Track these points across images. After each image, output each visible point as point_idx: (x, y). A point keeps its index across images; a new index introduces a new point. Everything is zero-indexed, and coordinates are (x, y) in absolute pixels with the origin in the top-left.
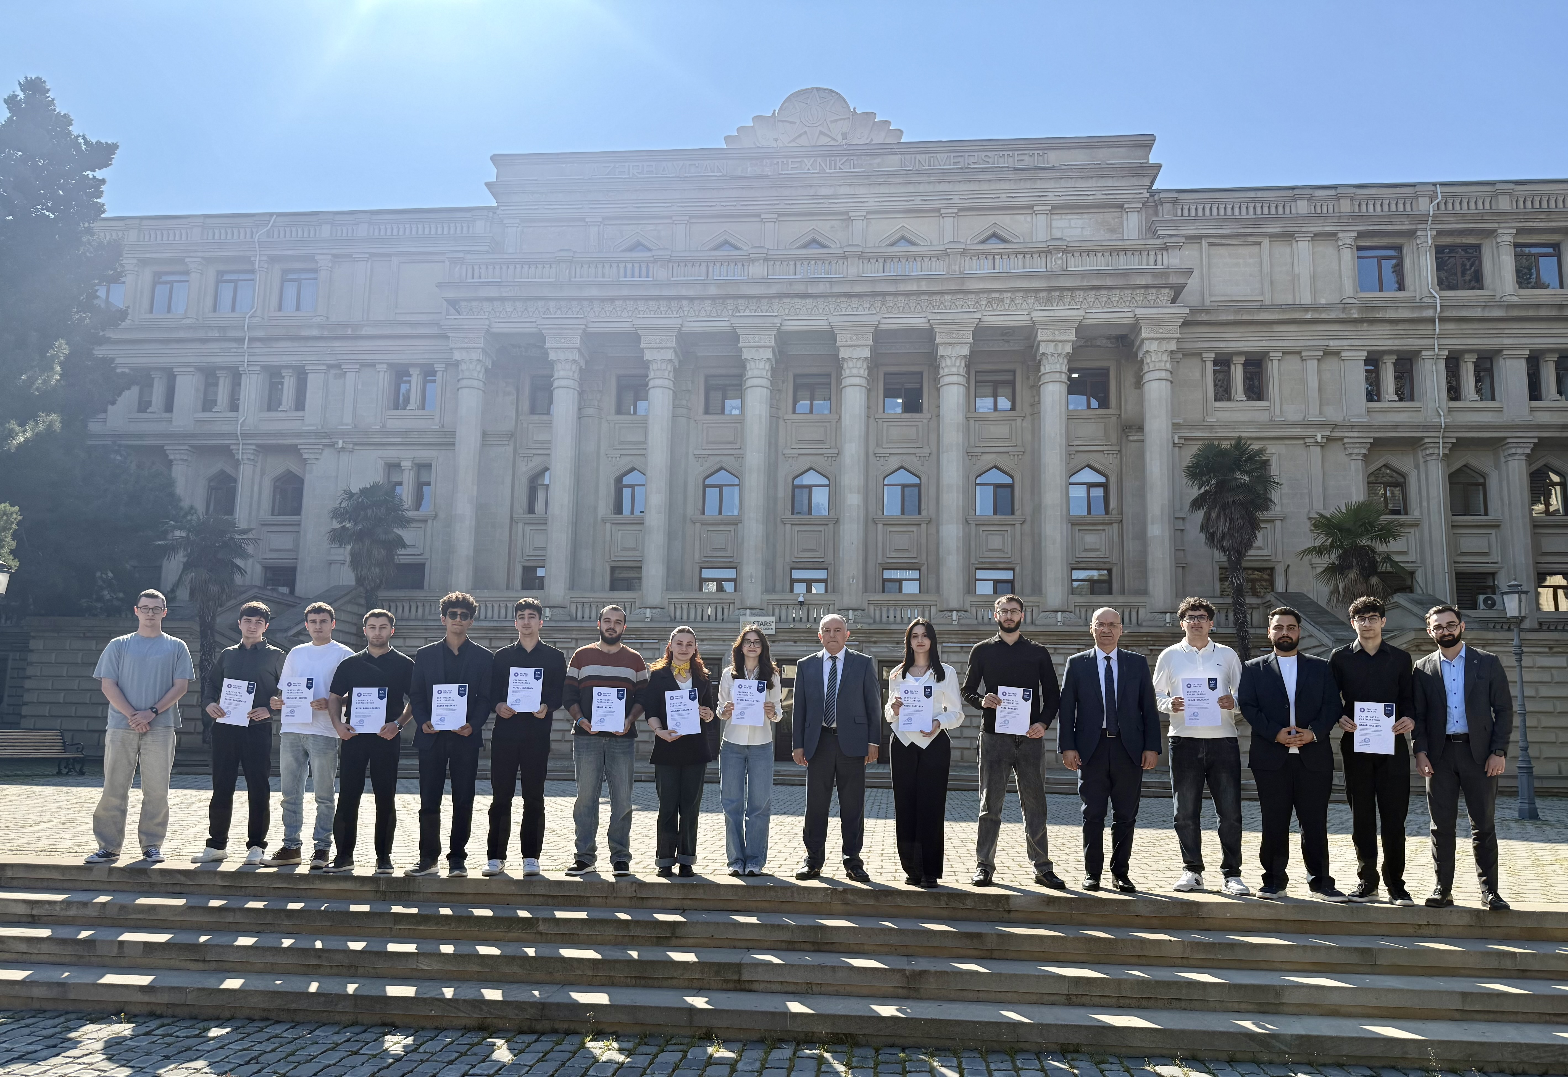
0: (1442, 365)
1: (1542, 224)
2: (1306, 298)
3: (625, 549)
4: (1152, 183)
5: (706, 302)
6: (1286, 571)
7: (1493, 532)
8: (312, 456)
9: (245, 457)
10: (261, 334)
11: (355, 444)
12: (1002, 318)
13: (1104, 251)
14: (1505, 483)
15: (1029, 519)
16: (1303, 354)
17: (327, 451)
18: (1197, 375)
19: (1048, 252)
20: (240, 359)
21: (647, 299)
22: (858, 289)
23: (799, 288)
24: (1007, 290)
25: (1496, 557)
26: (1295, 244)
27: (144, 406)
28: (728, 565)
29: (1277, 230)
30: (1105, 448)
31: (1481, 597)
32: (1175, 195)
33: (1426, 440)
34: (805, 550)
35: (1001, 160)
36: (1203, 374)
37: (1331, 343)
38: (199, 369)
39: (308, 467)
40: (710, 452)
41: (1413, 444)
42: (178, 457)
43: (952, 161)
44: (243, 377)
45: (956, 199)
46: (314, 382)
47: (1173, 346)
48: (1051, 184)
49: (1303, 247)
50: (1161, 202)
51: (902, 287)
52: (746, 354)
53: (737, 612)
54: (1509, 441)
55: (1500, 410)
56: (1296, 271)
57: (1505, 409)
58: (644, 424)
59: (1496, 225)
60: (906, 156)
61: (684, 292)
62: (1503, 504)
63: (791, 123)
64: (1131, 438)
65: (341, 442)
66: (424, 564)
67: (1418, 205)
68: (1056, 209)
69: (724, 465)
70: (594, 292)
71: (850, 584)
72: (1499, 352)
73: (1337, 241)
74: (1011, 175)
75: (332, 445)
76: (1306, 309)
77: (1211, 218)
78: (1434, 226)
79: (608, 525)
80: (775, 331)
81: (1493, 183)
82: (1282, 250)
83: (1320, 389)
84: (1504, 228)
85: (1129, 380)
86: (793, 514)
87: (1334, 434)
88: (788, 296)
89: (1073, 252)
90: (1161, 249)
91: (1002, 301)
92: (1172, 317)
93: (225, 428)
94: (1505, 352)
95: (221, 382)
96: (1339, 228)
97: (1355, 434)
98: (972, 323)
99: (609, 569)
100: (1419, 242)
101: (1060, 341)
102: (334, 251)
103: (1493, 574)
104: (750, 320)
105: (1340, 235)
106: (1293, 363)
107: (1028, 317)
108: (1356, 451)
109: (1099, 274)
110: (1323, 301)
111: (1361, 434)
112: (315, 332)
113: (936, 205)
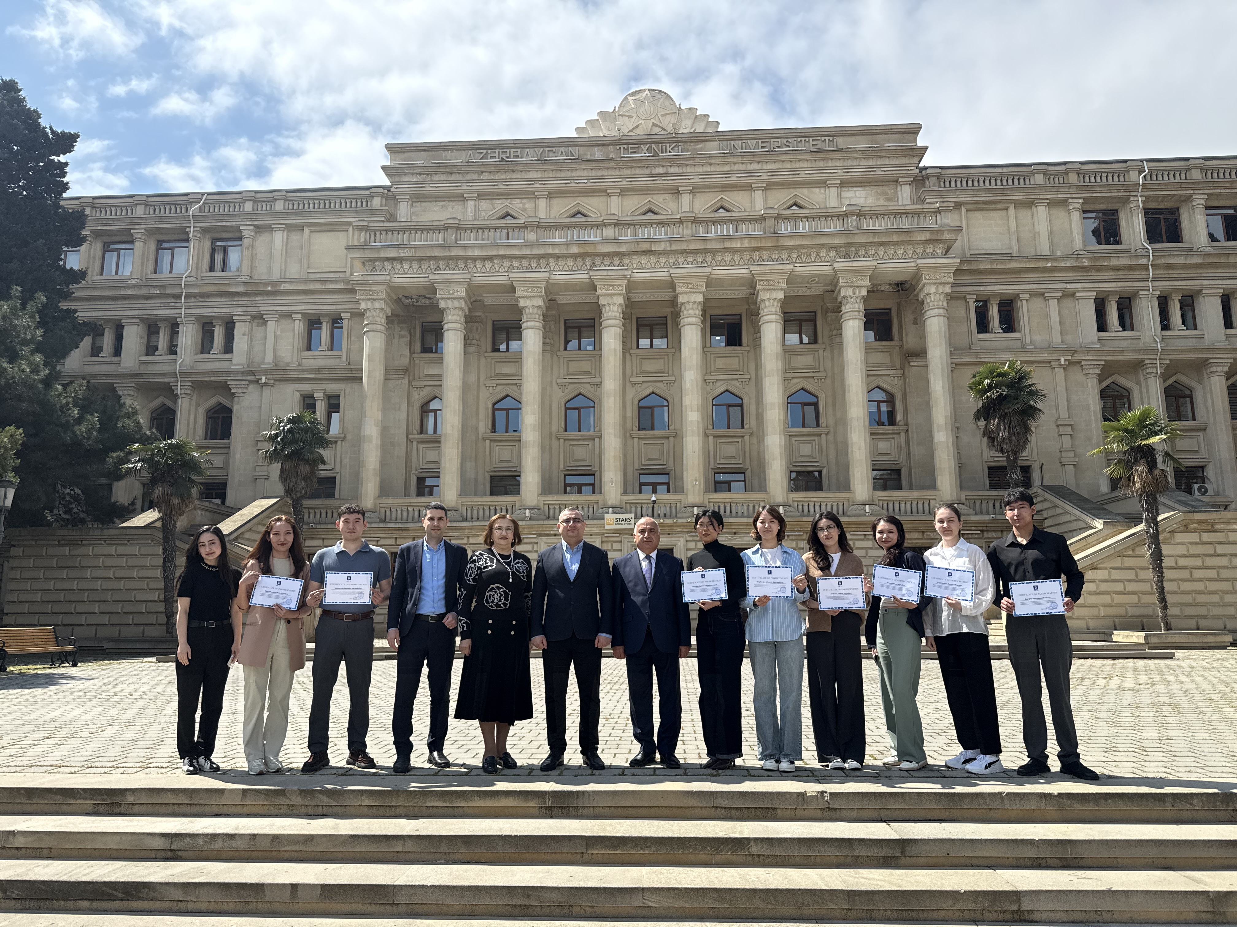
0: (1155, 302)
1: (1228, 191)
2: (1045, 250)
3: (502, 461)
4: (920, 161)
5: (569, 259)
6: (1041, 468)
7: (1201, 434)
8: (240, 390)
9: (183, 391)
10: (196, 290)
11: (276, 380)
12: (809, 269)
13: (890, 214)
14: (1208, 395)
15: (832, 430)
16: (1046, 295)
17: (251, 387)
18: (963, 312)
19: (844, 216)
20: (178, 311)
21: (520, 257)
22: (692, 246)
23: (645, 247)
24: (814, 246)
25: (1204, 453)
26: (1035, 209)
27: (96, 351)
28: (587, 472)
29: (1021, 197)
30: (892, 372)
31: (1196, 486)
32: (939, 171)
33: (1146, 362)
34: (650, 459)
35: (800, 145)
36: (968, 311)
37: (1068, 286)
38: (143, 320)
39: (236, 399)
40: (570, 381)
41: (1137, 366)
42: (126, 393)
43: (760, 145)
44: (181, 326)
45: (764, 176)
46: (240, 329)
47: (948, 289)
48: (838, 163)
49: (1041, 211)
50: (928, 177)
51: (728, 245)
52: (602, 301)
53: (600, 510)
54: (1211, 361)
55: (1202, 337)
56: (1037, 230)
57: (1206, 336)
58: (518, 359)
59: (1192, 192)
60: (725, 143)
61: (550, 251)
62: (1208, 411)
63: (629, 117)
64: (912, 364)
65: (264, 378)
66: (335, 478)
67: (1129, 178)
68: (844, 184)
69: (582, 391)
70: (477, 252)
71: (693, 486)
72: (1199, 291)
73: (1067, 206)
74: (808, 156)
75: (257, 381)
76: (1047, 259)
77: (967, 189)
78: (1143, 193)
79: (488, 442)
80: (625, 282)
81: (1187, 159)
82: (1025, 214)
83: (1061, 322)
84: (1199, 194)
85: (908, 317)
86: (639, 430)
87: (1074, 358)
88: (635, 253)
89: (865, 215)
90: (935, 213)
91: (810, 255)
92: (946, 266)
93: (166, 368)
94: (1204, 291)
95: (162, 331)
96: (1069, 196)
97: (1091, 358)
98: (786, 273)
99: (488, 478)
100: (1132, 205)
101: (858, 287)
102: (256, 223)
103: (1203, 468)
104: (605, 273)
105: (1070, 201)
106: (1037, 303)
107: (830, 268)
108: (1091, 371)
109: (887, 232)
110: (1059, 253)
111: (1095, 358)
112: (241, 289)
113: (748, 180)
